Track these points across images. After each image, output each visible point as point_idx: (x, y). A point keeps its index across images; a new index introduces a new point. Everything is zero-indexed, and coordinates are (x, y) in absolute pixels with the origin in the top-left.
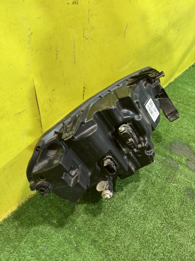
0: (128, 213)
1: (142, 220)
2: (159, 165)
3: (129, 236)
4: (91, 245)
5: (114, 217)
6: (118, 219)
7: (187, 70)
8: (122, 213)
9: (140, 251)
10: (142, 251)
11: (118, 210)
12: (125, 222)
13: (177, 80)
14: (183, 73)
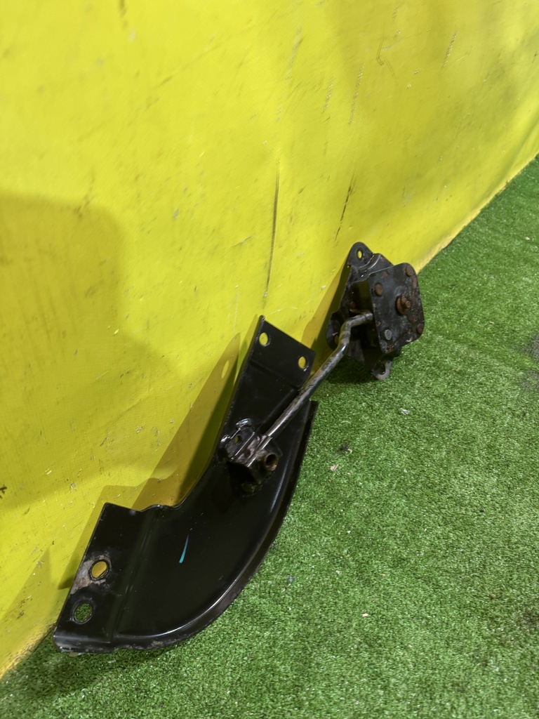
0: (463, 496)
1: (500, 512)
2: (514, 390)
3: (478, 546)
4: (394, 567)
5: (433, 506)
6: (443, 511)
7: (532, 164)
8: (448, 498)
9: (511, 576)
10: (515, 576)
11: (438, 491)
12: (461, 516)
13: (514, 188)
14: (523, 171)
